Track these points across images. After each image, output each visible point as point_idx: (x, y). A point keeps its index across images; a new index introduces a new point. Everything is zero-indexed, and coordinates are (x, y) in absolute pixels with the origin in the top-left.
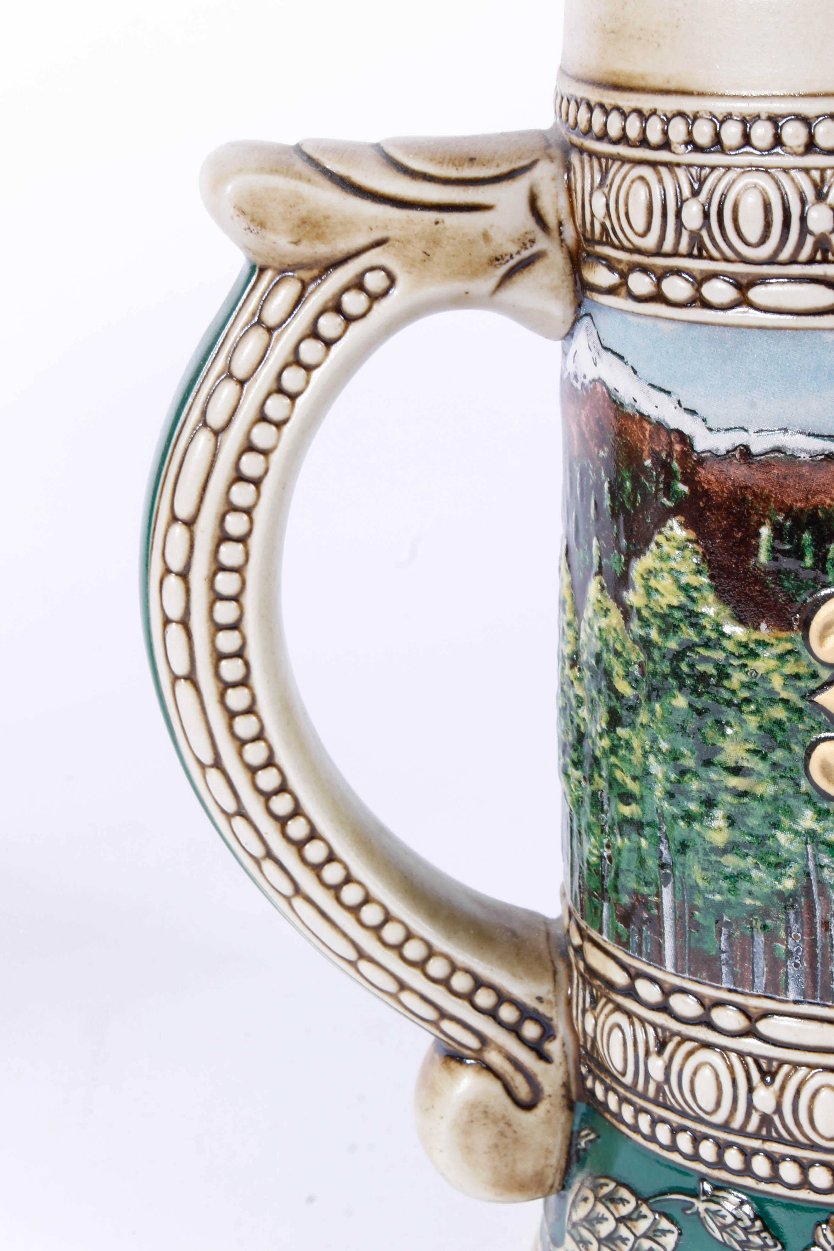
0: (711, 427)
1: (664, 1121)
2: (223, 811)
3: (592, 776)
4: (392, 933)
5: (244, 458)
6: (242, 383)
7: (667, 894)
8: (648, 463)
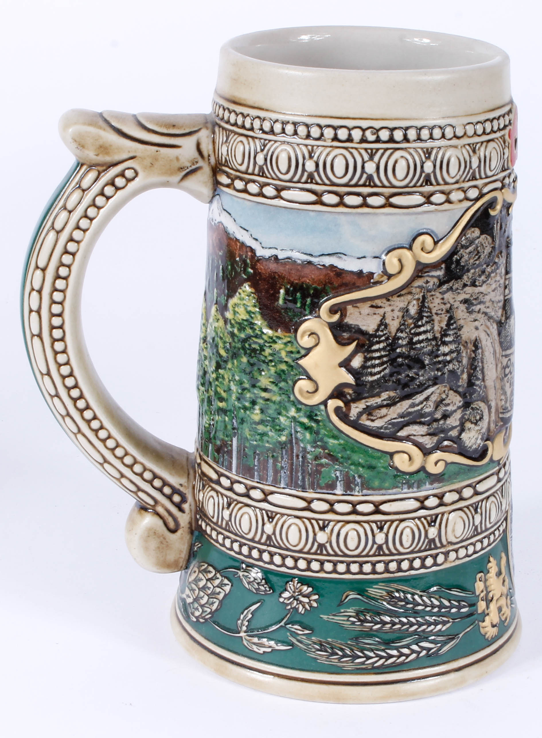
0: (263, 246)
1: (229, 538)
2: (50, 395)
3: (208, 390)
4: (119, 452)
5: (69, 244)
6: (70, 212)
7: (235, 440)
8: (238, 259)
